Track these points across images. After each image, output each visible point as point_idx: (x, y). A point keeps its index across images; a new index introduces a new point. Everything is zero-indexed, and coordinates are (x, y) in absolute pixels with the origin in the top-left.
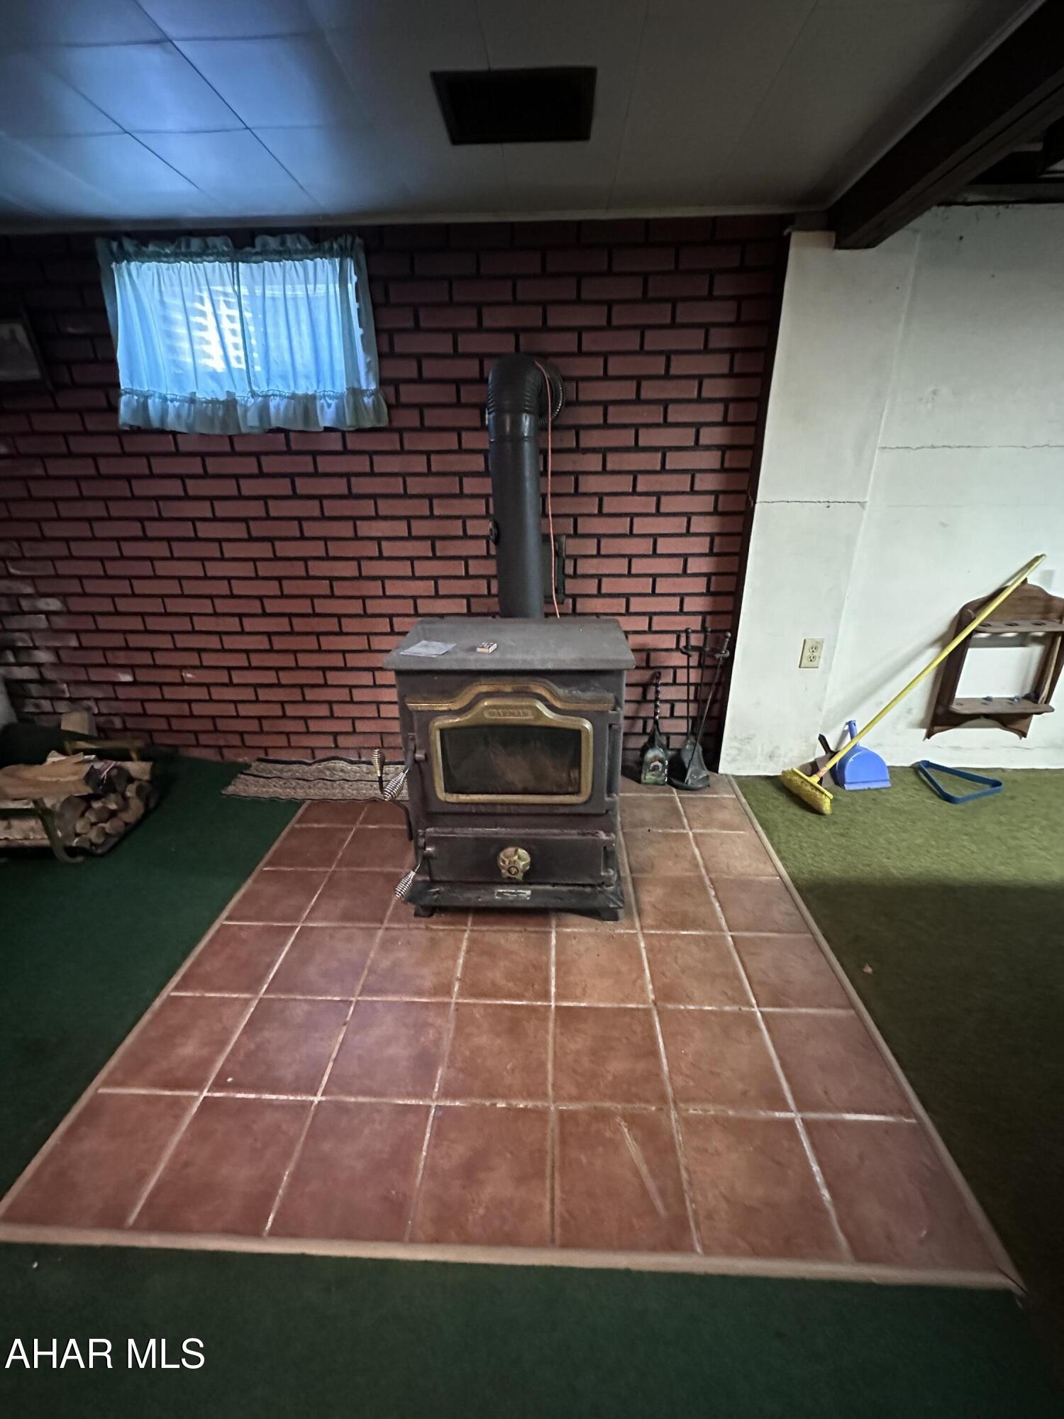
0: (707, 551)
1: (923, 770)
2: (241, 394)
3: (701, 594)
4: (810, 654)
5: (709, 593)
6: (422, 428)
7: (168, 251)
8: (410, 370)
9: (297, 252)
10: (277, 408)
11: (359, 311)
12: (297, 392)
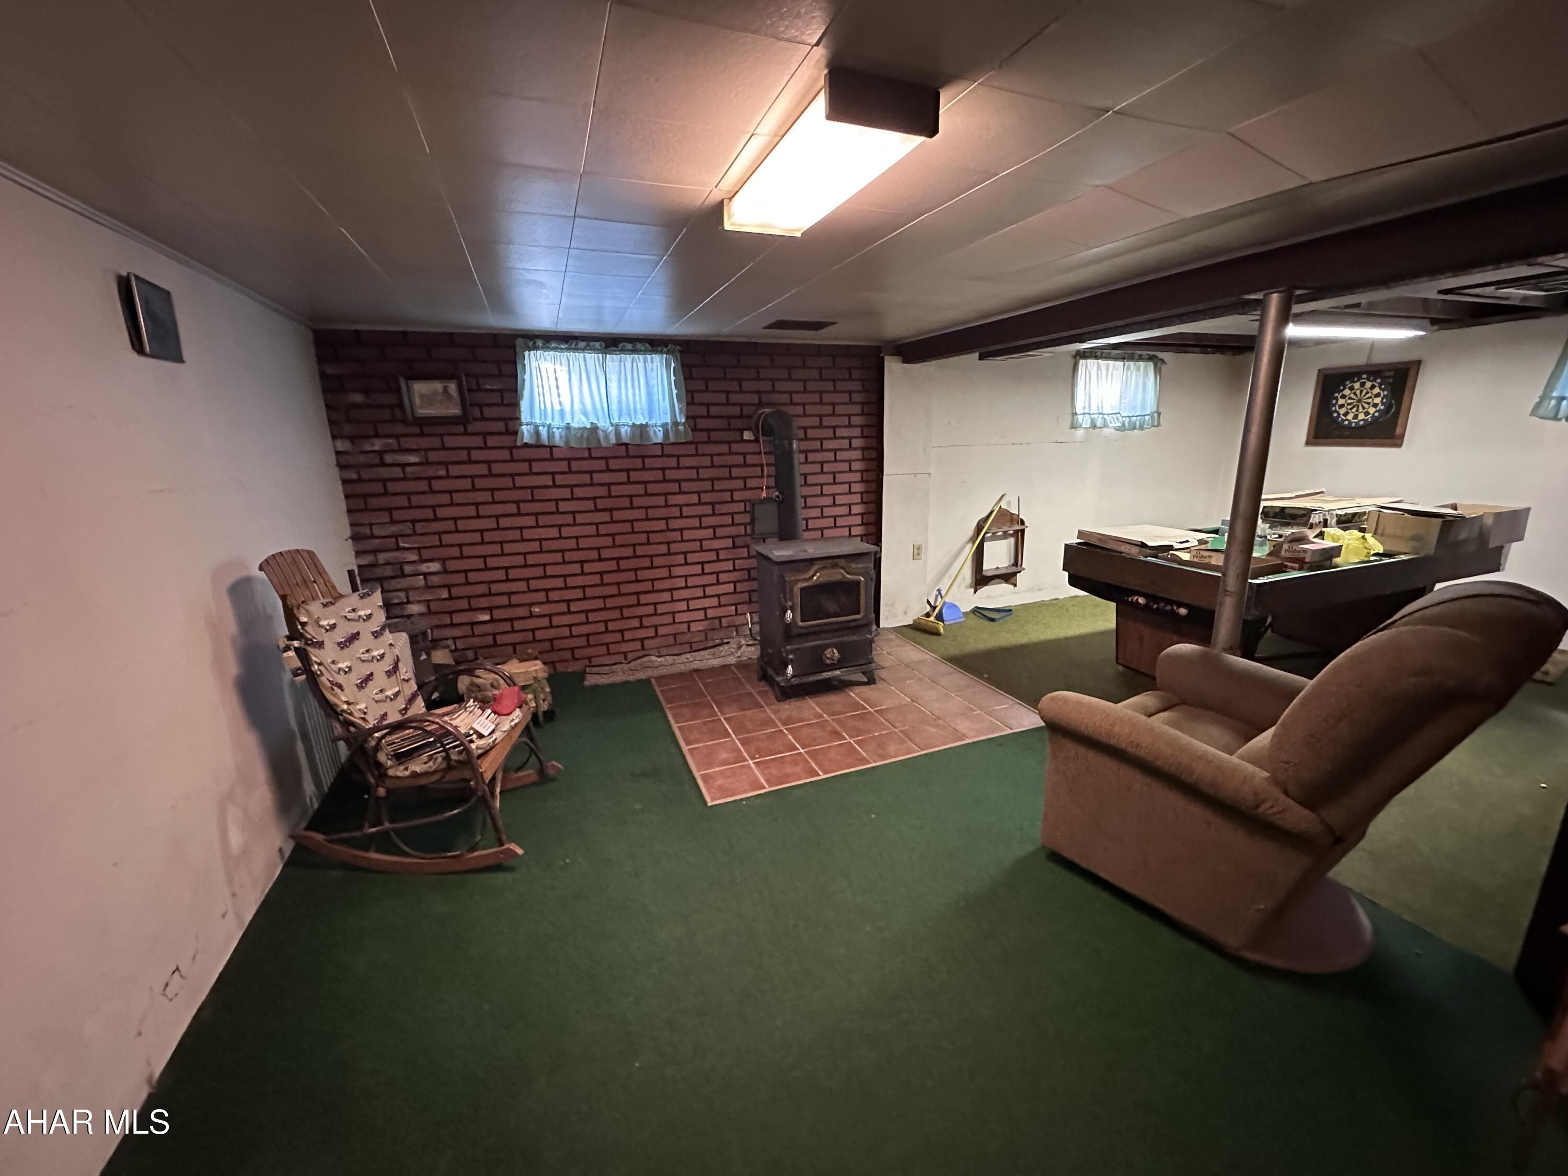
0: (860, 501)
1: (977, 611)
2: (603, 424)
3: (859, 525)
4: (917, 552)
5: (863, 524)
6: (709, 442)
7: (562, 347)
8: (703, 411)
9: (641, 351)
10: (626, 432)
11: (675, 381)
12: (636, 423)
